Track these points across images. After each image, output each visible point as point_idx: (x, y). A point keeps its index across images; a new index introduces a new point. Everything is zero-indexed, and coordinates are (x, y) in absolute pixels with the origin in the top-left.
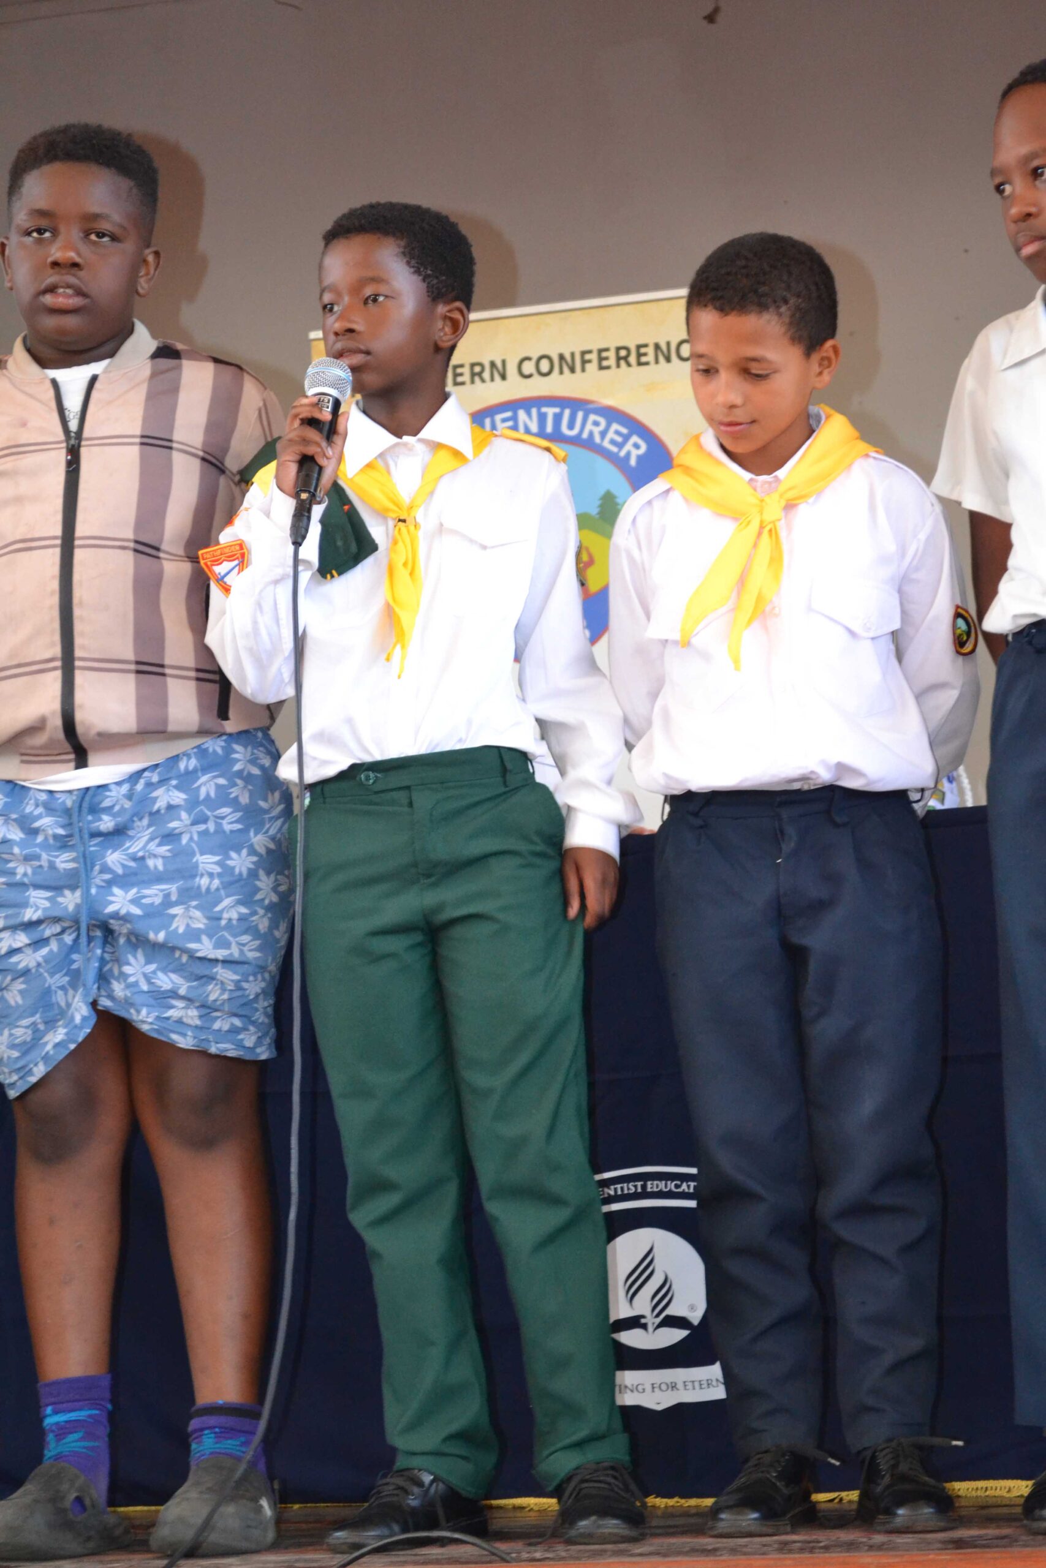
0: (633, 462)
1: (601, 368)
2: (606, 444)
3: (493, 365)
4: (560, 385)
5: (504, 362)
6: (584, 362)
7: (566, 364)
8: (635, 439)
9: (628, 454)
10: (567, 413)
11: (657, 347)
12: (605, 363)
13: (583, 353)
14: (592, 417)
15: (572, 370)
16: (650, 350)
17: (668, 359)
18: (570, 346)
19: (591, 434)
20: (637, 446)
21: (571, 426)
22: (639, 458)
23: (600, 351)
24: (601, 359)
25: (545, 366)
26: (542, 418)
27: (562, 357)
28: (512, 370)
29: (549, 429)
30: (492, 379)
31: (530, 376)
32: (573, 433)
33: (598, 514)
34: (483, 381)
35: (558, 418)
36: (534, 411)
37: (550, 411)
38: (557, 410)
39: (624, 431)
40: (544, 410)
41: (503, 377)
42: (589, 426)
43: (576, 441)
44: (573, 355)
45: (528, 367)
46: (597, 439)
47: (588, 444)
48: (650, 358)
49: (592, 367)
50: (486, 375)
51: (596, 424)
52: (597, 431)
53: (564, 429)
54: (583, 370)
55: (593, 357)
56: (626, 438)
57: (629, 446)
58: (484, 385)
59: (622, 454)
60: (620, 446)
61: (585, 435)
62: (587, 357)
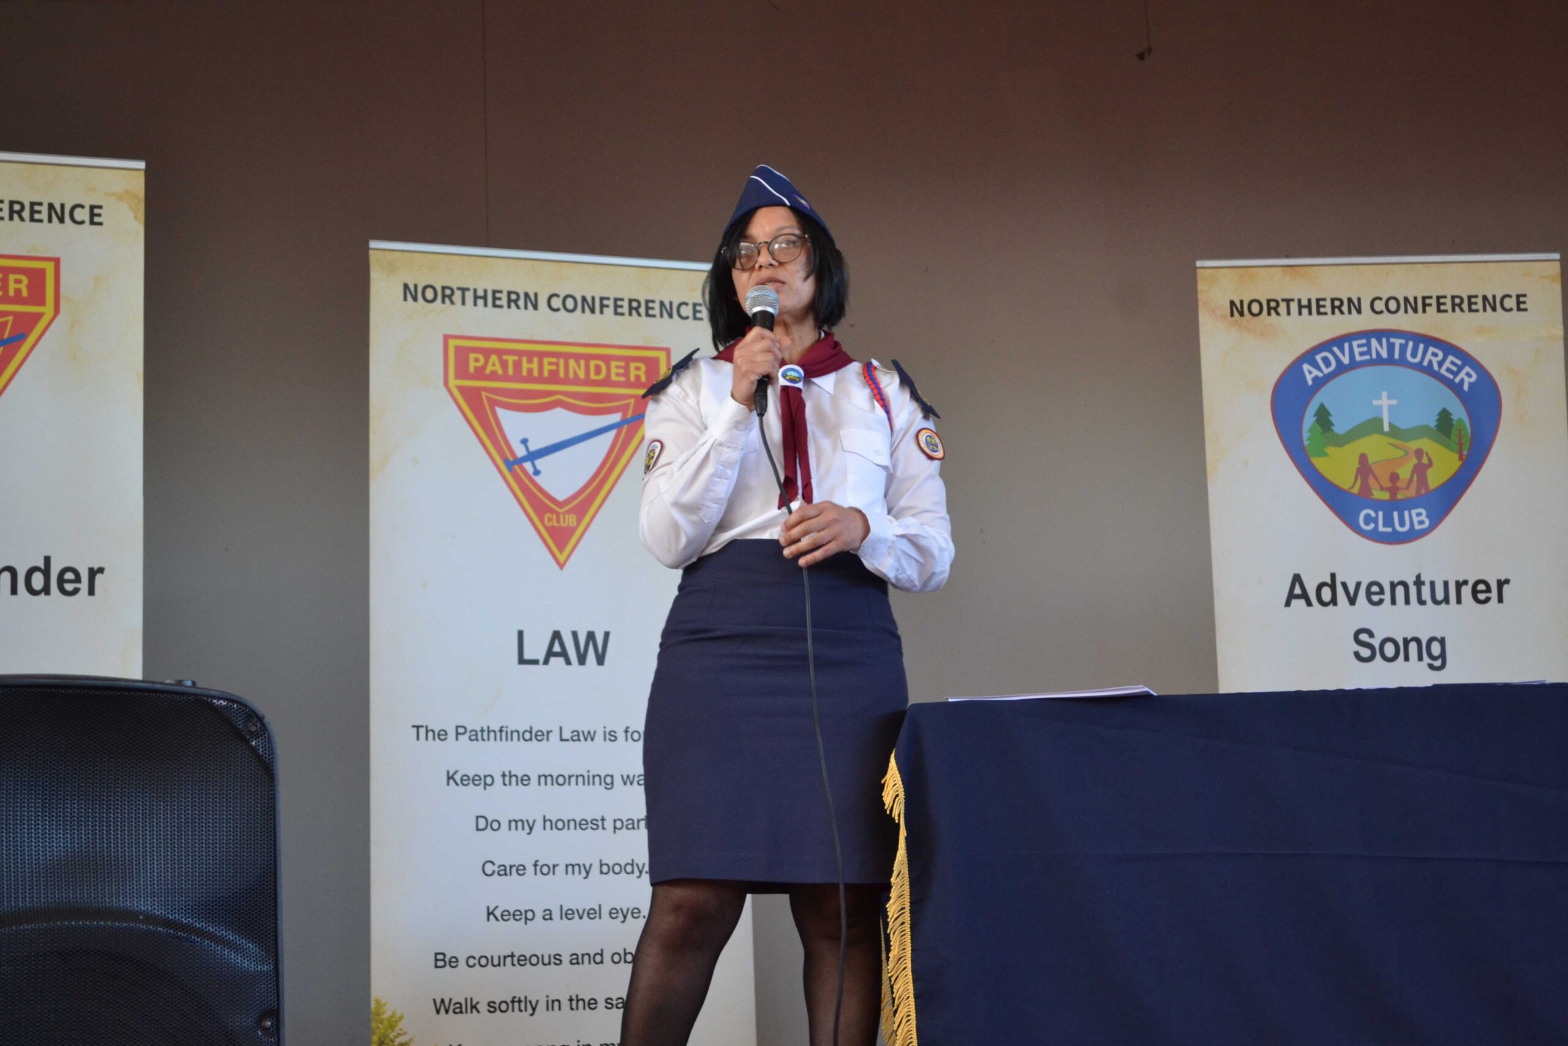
0: (1466, 387)
1: (1439, 311)
2: (1443, 371)
3: (1350, 300)
4: (1405, 321)
5: (1359, 300)
6: (1425, 305)
7: (1411, 305)
8: (1467, 369)
9: (1462, 380)
10: (1411, 344)
11: (1485, 298)
12: (1442, 308)
13: (1424, 298)
14: (1431, 349)
15: (1415, 311)
16: (1480, 301)
17: (1494, 309)
18: (1414, 291)
19: (1430, 362)
20: (1469, 375)
21: (1414, 355)
22: (1470, 384)
23: (1438, 298)
24: (1439, 304)
25: (1393, 305)
26: (1391, 347)
27: (1406, 300)
28: (1365, 306)
29: (1397, 356)
30: (1350, 312)
31: (1381, 312)
32: (1417, 360)
33: (1436, 426)
34: (1342, 313)
35: (1403, 348)
36: (1384, 341)
37: (1398, 342)
38: (1403, 341)
39: (1459, 362)
40: (1392, 340)
41: (1359, 311)
42: (1429, 356)
43: (1419, 367)
44: (1415, 299)
45: (1379, 306)
46: (1436, 367)
47: (1429, 370)
48: (1480, 306)
49: (1432, 310)
50: (1345, 308)
51: (1435, 355)
52: (1435, 360)
53: (1409, 357)
54: (1424, 311)
55: (1433, 301)
56: (1460, 369)
57: (1462, 375)
58: (1342, 316)
59: (1457, 380)
60: (1456, 374)
61: (1425, 363)
62: (1428, 301)
